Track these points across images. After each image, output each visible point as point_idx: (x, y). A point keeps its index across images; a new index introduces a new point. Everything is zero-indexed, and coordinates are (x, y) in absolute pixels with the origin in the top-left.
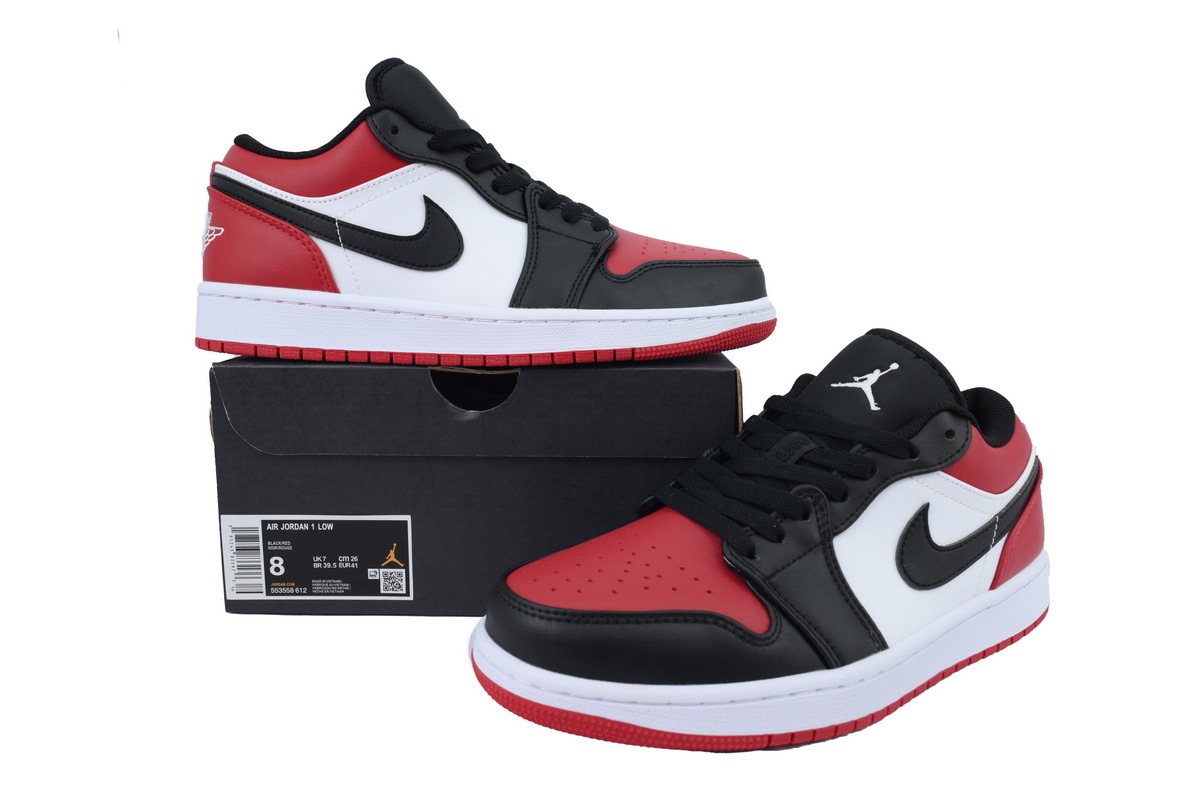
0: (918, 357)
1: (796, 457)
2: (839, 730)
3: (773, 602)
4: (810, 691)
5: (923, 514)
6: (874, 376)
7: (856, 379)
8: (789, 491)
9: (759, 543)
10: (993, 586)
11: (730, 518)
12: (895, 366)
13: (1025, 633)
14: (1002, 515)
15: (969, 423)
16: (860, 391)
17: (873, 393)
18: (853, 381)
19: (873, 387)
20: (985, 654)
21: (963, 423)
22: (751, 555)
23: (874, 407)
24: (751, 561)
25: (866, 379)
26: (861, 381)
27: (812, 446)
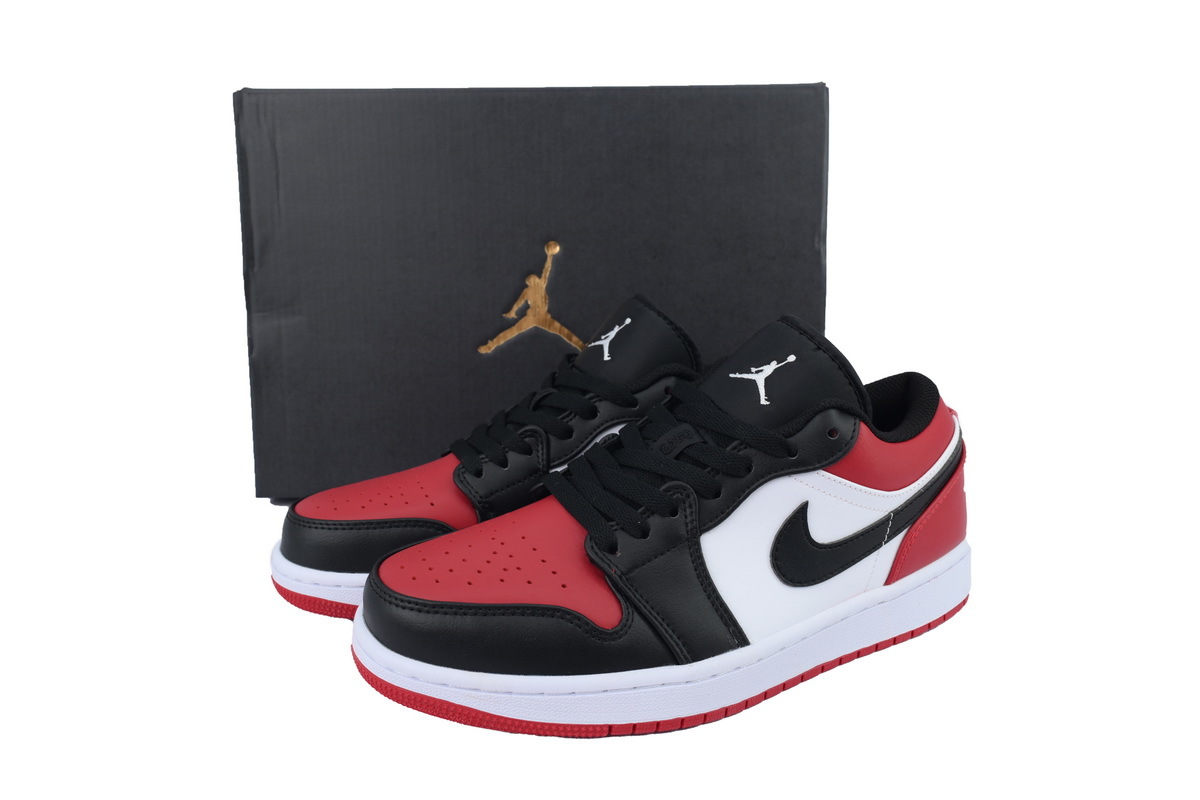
0: (819, 348)
1: (677, 451)
2: (685, 723)
3: (627, 598)
4: (656, 686)
5: (802, 512)
6: (769, 369)
7: (753, 370)
8: (659, 487)
9: (622, 539)
10: (888, 582)
11: (599, 511)
12: (792, 358)
13: (930, 627)
14: (897, 513)
15: (858, 421)
16: (753, 383)
17: (766, 387)
18: (750, 372)
19: (767, 380)
20: (877, 647)
21: (851, 421)
22: (613, 549)
23: (763, 401)
24: (611, 557)
25: (762, 371)
26: (757, 372)
27: (696, 439)
